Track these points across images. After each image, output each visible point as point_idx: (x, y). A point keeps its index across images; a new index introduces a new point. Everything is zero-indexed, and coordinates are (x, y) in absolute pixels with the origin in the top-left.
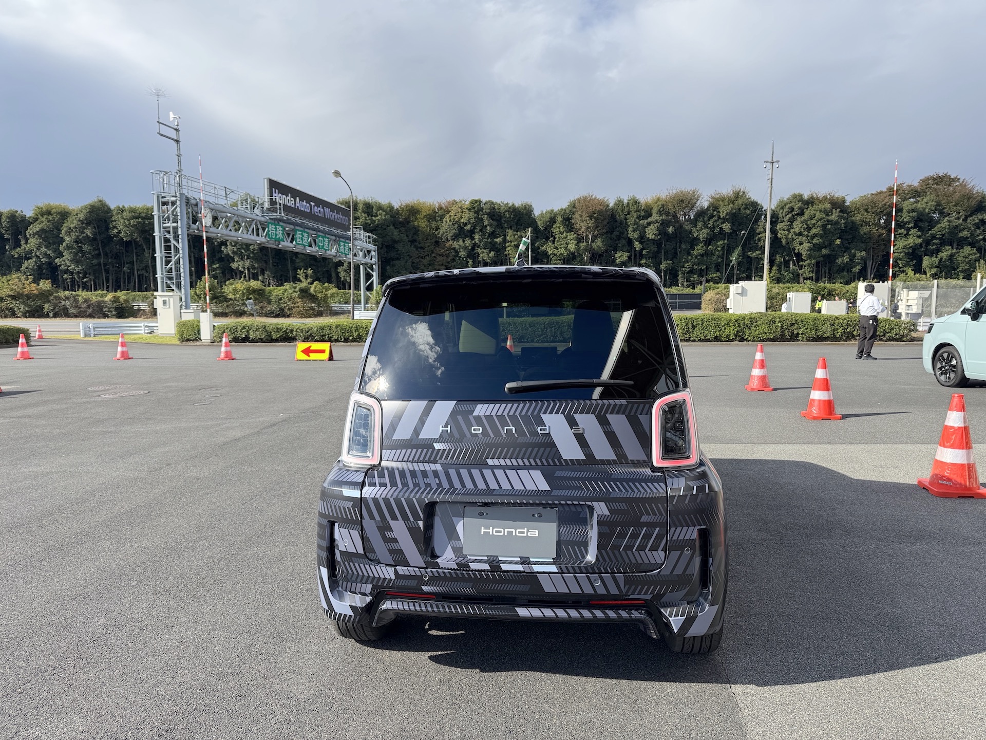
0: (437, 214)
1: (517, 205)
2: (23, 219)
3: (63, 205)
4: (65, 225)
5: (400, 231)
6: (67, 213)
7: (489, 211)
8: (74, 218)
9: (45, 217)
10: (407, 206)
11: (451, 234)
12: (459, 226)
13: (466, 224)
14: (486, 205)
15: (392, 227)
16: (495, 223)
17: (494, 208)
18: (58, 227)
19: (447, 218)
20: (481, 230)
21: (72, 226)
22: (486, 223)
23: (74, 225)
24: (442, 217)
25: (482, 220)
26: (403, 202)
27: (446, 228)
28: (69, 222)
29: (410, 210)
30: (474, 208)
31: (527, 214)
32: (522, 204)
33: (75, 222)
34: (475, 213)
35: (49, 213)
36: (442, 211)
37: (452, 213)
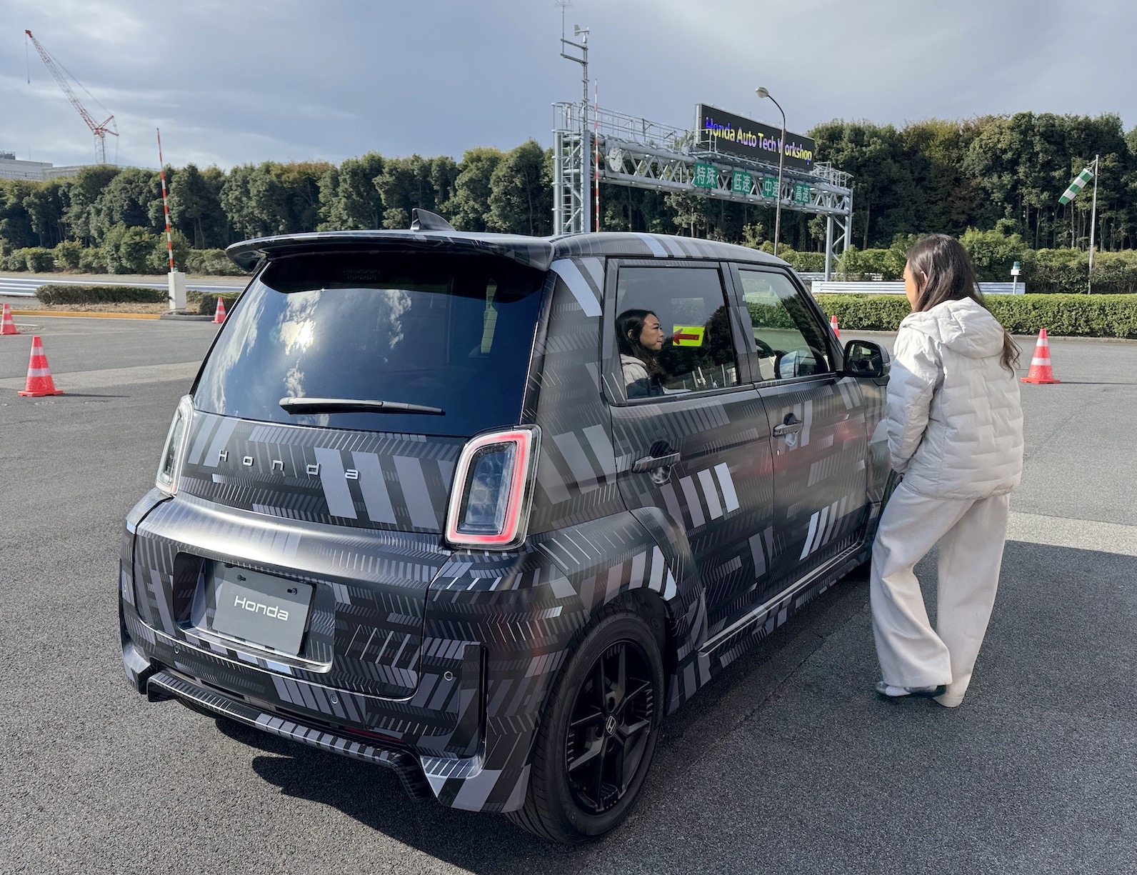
0: (961, 139)
1: (1093, 119)
2: (453, 166)
3: (494, 149)
4: (494, 173)
5: (902, 165)
6: (497, 158)
7: (1044, 129)
8: (503, 164)
9: (475, 163)
10: (915, 129)
11: (980, 168)
12: (995, 154)
13: (1004, 151)
14: (1041, 121)
15: (889, 160)
16: (1053, 148)
17: (1053, 125)
18: (486, 175)
19: (976, 142)
20: (1030, 160)
21: (501, 174)
22: (1037, 148)
23: (503, 173)
24: (968, 143)
25: (1031, 144)
26: (910, 124)
27: (973, 158)
28: (499, 169)
29: (919, 135)
30: (1020, 126)
31: (1108, 132)
32: (1102, 118)
33: (504, 169)
34: (1021, 134)
35: (479, 159)
36: (970, 133)
37: (984, 136)
